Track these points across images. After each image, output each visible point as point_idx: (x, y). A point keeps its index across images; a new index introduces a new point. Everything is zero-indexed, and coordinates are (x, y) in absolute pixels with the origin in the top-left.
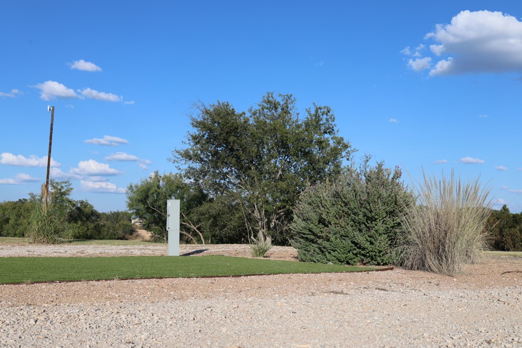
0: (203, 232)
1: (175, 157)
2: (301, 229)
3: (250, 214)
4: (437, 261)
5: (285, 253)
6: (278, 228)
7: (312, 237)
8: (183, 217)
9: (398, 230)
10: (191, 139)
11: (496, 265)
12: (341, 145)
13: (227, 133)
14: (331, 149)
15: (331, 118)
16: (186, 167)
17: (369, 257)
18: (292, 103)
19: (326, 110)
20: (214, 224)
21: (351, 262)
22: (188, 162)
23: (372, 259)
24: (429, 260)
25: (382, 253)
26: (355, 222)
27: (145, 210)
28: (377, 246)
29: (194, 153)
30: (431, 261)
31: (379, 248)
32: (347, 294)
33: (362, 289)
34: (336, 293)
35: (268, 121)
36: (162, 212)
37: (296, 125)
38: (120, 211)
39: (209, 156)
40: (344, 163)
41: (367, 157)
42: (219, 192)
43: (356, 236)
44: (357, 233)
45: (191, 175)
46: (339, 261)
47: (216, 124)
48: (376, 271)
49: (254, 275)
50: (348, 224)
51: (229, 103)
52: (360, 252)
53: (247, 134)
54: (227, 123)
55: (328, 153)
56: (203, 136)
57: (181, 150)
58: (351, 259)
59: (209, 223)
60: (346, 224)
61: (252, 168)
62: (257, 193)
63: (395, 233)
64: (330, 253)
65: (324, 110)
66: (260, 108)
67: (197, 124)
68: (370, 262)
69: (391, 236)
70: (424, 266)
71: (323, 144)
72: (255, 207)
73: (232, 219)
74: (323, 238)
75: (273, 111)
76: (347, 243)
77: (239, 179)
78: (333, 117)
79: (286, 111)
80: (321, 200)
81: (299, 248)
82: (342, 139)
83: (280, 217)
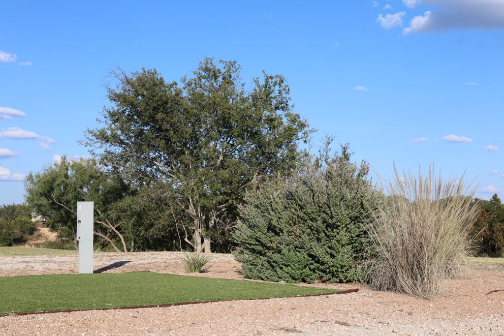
0: (124, 233)
1: (88, 138)
2: (246, 238)
3: (183, 211)
4: (410, 280)
5: (227, 265)
6: (218, 227)
7: (260, 248)
8: (99, 215)
9: (363, 240)
10: (108, 116)
11: (481, 281)
12: (296, 124)
13: (154, 109)
14: (285, 129)
15: (284, 89)
16: (101, 151)
17: (329, 273)
18: (236, 71)
19: (278, 80)
20: (138, 224)
21: (308, 280)
22: (104, 145)
23: (333, 276)
24: (401, 279)
25: (346, 268)
26: (312, 230)
27: (49, 205)
28: (339, 260)
29: (112, 133)
30: (404, 280)
31: (341, 263)
32: (300, 332)
33: (319, 323)
34: (287, 330)
35: (206, 93)
36: (70, 208)
37: (240, 99)
38: (16, 204)
39: (131, 137)
40: (301, 146)
41: (329, 139)
42: (144, 183)
43: (313, 247)
44: (315, 244)
45: (108, 162)
46: (293, 279)
47: (140, 97)
48: (337, 293)
49: (187, 303)
50: (304, 232)
51: (157, 70)
52: (318, 267)
53: (179, 110)
54: (154, 96)
55: (280, 134)
56: (124, 112)
57: (95, 130)
58: (308, 276)
59: (132, 221)
60: (301, 232)
61: (186, 153)
62: (193, 184)
63: (361, 243)
64: (281, 268)
65: (276, 80)
66: (196, 77)
67: (116, 97)
68: (330, 279)
69: (356, 247)
70: (395, 285)
71: (273, 122)
72: (189, 202)
73: (160, 217)
74: (273, 249)
75: (213, 81)
76: (303, 256)
77: (169, 166)
78: (287, 88)
79: (228, 81)
80: (271, 202)
81: (243, 262)
82: (298, 116)
83: (222, 213)
